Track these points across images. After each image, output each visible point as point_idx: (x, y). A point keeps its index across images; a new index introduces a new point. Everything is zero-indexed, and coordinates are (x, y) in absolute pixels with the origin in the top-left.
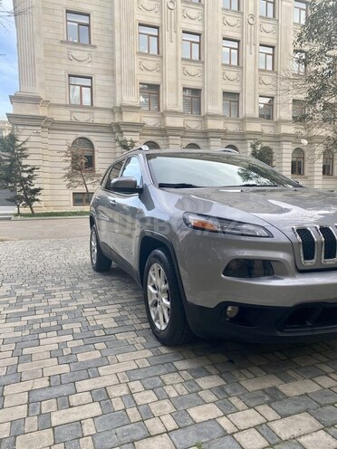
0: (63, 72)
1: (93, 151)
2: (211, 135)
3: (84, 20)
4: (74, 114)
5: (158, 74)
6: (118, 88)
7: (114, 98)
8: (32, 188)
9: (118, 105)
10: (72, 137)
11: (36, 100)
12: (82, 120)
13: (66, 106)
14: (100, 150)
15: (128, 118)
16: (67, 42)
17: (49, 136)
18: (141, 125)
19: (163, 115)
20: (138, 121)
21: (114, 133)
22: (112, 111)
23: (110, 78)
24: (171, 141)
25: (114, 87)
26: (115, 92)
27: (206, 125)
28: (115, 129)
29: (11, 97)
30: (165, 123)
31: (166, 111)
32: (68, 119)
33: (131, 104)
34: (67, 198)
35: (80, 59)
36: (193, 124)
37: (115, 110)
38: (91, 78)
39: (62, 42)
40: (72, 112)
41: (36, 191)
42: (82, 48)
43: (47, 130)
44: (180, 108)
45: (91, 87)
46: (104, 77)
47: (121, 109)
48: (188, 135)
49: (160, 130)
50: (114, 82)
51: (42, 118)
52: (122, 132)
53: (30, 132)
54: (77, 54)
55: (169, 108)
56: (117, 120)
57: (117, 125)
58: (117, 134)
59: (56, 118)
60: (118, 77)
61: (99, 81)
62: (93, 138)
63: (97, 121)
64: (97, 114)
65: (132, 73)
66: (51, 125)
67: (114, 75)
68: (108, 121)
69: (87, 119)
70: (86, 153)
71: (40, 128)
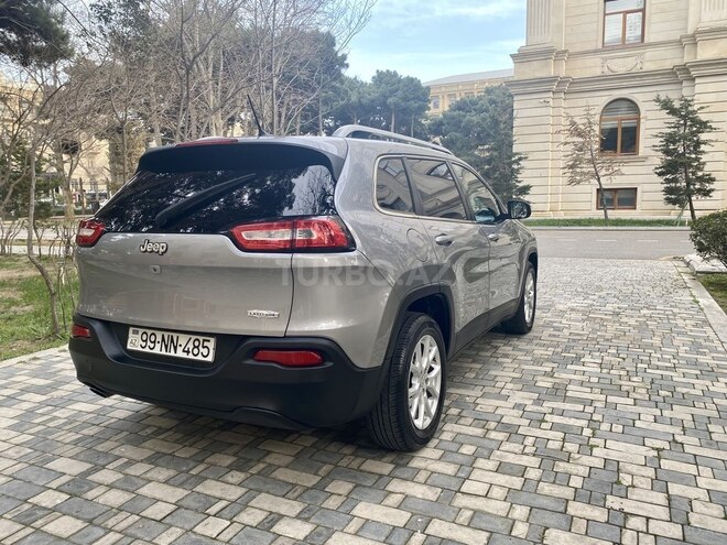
1: (639, 119)
4: (609, 62)
7: (686, 19)
9: (690, 31)
10: (602, 100)
11: (546, 54)
12: (623, 70)
13: (596, 52)
14: (650, 115)
15: (707, 51)
17: (564, 104)
21: (681, 83)
22: (680, 43)
26: (687, 13)
28: (681, 74)
29: (512, 56)
32: (598, 72)
33: (716, 25)
34: (588, 197)
37: (685, 41)
40: (605, 59)
43: (562, 95)
45: (643, 10)
47: (694, 40)
51: (551, 80)
52: (694, 79)
53: (535, 103)
56: (688, 59)
57: (685, 69)
58: (684, 84)
59: (577, 74)
62: (638, 96)
63: (648, 67)
64: (649, 53)
66: (569, 87)
68: (668, 65)
69: (629, 67)
70: (626, 124)
71: (551, 94)
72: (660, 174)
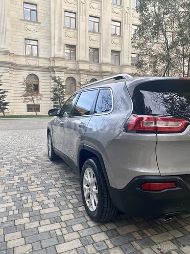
0: (22, 37)
1: (38, 82)
2: (104, 74)
3: (34, 8)
4: (28, 61)
5: (75, 39)
6: (53, 47)
7: (51, 52)
8: (4, 102)
9: (52, 56)
10: (27, 73)
11: (7, 53)
12: (32, 64)
13: (24, 56)
14: (42, 81)
15: (58, 64)
16: (24, 20)
17: (14, 73)
18: (65, 68)
19: (78, 62)
20: (64, 66)
21: (50, 72)
22: (49, 59)
23: (48, 41)
24: (82, 77)
25: (51, 46)
26: (51, 49)
27: (101, 69)
28: (51, 69)
30: (79, 67)
31: (79, 60)
32: (24, 63)
33: (60, 56)
34: (24, 107)
35: (31, 30)
36: (95, 68)
37: (51, 59)
38: (38, 41)
39: (21, 20)
40: (26, 60)
41: (6, 104)
42: (32, 24)
43: (12, 69)
44: (87, 59)
45: (37, 46)
46: (45, 40)
47: (54, 59)
48: (91, 74)
49: (76, 71)
50: (50, 43)
51: (9, 63)
52: (54, 72)
53: (3, 71)
54: (29, 27)
55: (81, 59)
56: (52, 65)
57: (52, 68)
58: (52, 72)
59: (18, 63)
60: (53, 41)
61: (42, 43)
62: (38, 74)
63: (41, 65)
64: (41, 61)
65: (60, 38)
66: (14, 66)
67: (50, 39)
68: (47, 65)
69: (35, 64)
70: (35, 83)
71: (8, 68)
72: (52, 101)
